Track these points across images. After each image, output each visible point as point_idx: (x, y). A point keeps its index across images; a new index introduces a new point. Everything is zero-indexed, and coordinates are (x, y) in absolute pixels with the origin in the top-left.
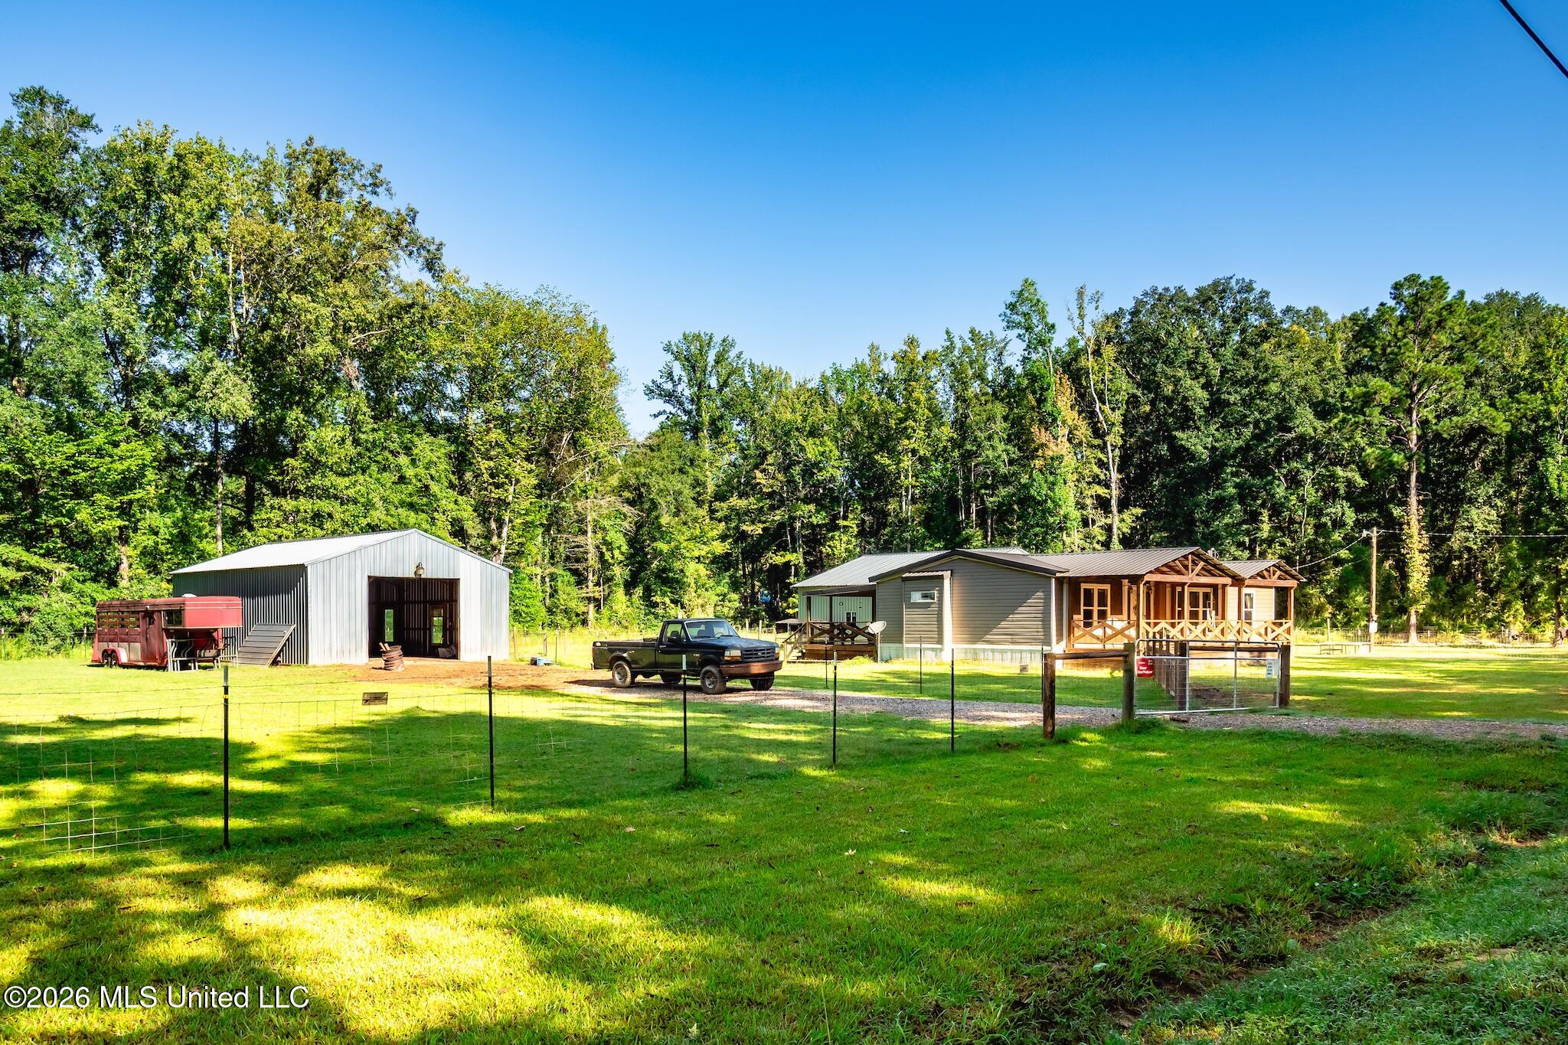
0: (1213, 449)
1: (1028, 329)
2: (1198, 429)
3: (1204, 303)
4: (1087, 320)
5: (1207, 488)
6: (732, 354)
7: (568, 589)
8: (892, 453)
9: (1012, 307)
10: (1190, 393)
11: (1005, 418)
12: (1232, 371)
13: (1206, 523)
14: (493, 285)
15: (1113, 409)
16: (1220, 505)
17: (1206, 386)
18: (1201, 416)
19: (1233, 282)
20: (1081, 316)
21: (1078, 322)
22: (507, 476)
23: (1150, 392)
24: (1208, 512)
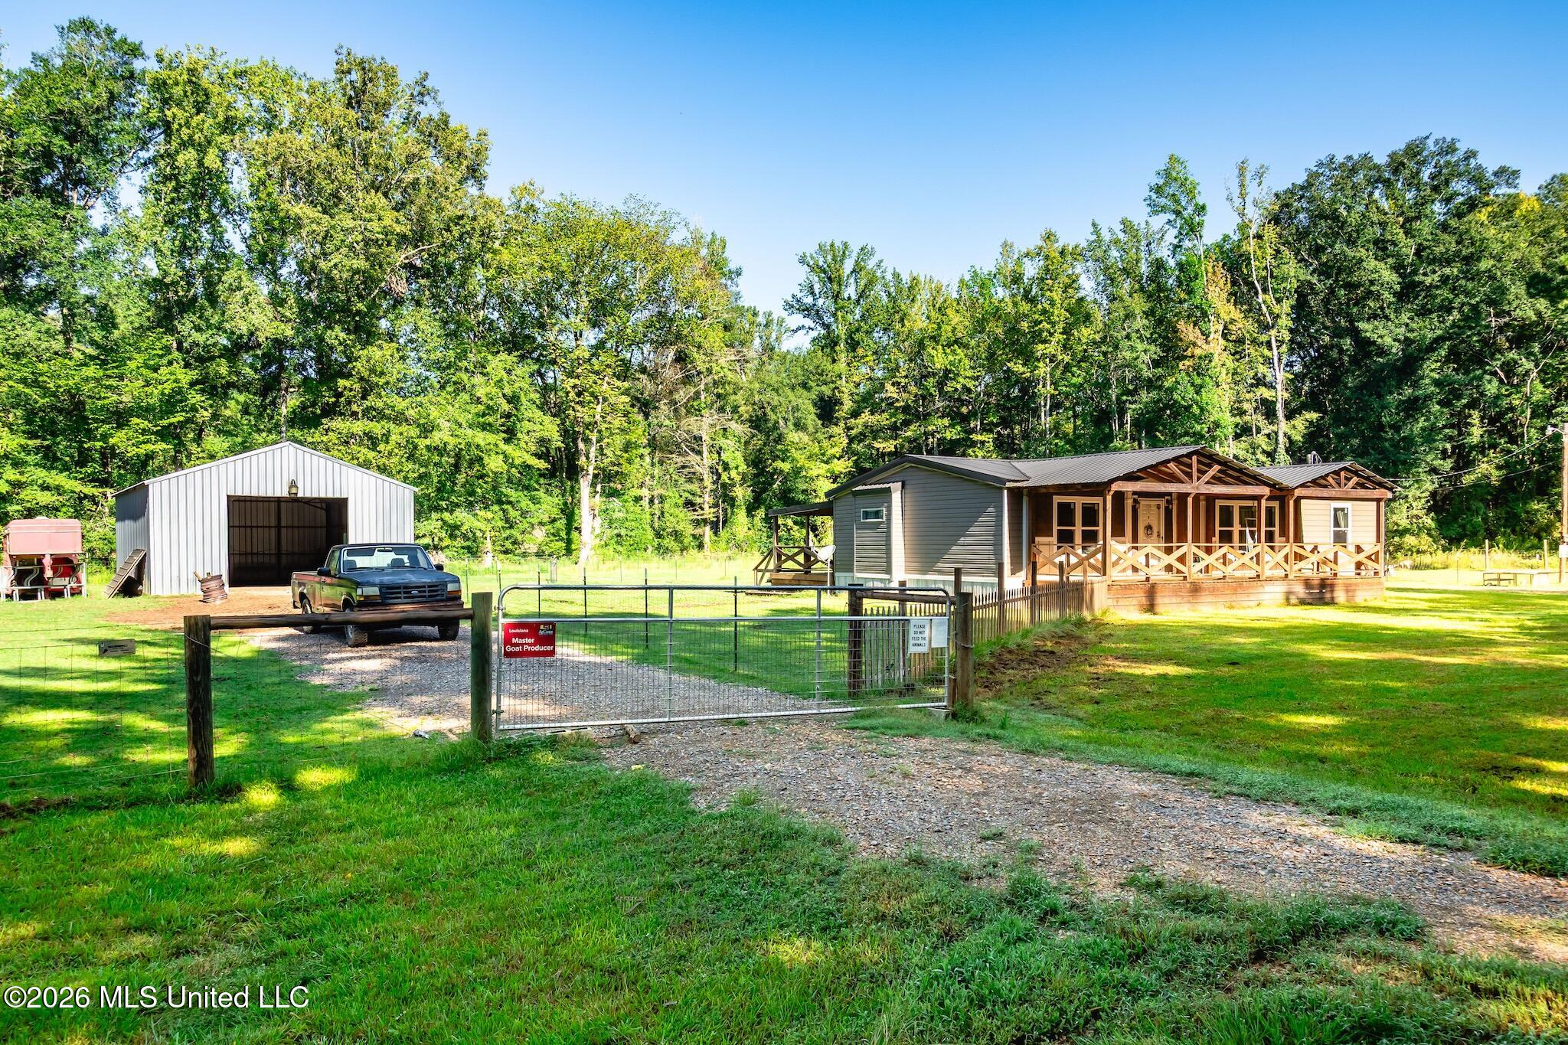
0: (1408, 342)
1: (1178, 213)
2: (1387, 318)
3: (1396, 171)
4: (1249, 200)
5: (1399, 386)
6: (871, 264)
7: (677, 511)
8: (1028, 358)
9: (1158, 190)
10: (1376, 276)
11: (1147, 314)
12: (1429, 247)
13: (1396, 428)
14: (567, 194)
15: (1279, 301)
16: (1413, 407)
17: (1398, 268)
18: (1391, 303)
19: (1430, 142)
20: (1243, 196)
21: (1237, 201)
22: (592, 394)
23: (1328, 278)
24: (1398, 414)
